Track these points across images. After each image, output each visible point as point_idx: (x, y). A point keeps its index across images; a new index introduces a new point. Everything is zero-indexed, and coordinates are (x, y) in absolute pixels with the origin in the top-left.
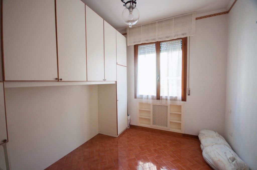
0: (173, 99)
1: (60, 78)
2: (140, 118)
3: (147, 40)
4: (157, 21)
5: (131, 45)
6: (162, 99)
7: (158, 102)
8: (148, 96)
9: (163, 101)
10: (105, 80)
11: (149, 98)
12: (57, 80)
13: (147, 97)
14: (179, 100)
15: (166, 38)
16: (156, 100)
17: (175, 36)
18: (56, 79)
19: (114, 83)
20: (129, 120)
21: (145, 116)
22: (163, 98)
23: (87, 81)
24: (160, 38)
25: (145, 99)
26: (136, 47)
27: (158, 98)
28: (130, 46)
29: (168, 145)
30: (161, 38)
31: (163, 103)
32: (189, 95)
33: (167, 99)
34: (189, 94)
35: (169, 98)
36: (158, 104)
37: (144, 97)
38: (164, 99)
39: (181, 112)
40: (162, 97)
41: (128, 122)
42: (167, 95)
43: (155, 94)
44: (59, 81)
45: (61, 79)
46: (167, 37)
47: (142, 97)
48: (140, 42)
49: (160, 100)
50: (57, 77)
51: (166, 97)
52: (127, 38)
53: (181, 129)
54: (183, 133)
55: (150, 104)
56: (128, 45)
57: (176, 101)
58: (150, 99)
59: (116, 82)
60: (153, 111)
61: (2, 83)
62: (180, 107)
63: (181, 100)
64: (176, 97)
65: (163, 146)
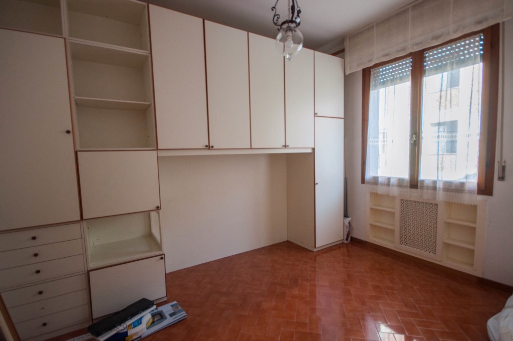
0: (453, 188)
1: (211, 145)
2: (371, 225)
3: (387, 55)
4: (410, 6)
5: (352, 72)
6: (422, 188)
7: (414, 194)
8: (389, 179)
9: (425, 191)
10: (285, 146)
11: (391, 183)
12: (208, 148)
13: (386, 182)
14: (470, 192)
15: (434, 41)
16: (409, 189)
17: (455, 31)
18: (207, 146)
19: (310, 151)
20: (347, 227)
21: (384, 222)
22: (426, 183)
23: (251, 148)
24: (417, 44)
25: (382, 184)
26: (366, 73)
27: (414, 185)
28: (350, 74)
29: (415, 287)
30: (421, 43)
31: (427, 196)
32: (502, 178)
33: (434, 188)
34: (501, 176)
35: (440, 185)
36: (413, 199)
37: (380, 180)
38: (428, 188)
39: (475, 222)
40: (423, 181)
41: (345, 231)
42: (436, 179)
43: (406, 175)
44: (211, 148)
45: (212, 147)
46: (436, 38)
47: (375, 181)
48: (371, 61)
49: (419, 190)
50: (207, 144)
51: (435, 182)
52: (345, 58)
53: (473, 264)
54: (480, 275)
55: (393, 198)
56: (347, 73)
57: (462, 193)
58: (393, 186)
59: (314, 149)
60: (401, 214)
61: (156, 152)
62: (474, 208)
63: (476, 192)
64: (462, 184)
65: (402, 286)
